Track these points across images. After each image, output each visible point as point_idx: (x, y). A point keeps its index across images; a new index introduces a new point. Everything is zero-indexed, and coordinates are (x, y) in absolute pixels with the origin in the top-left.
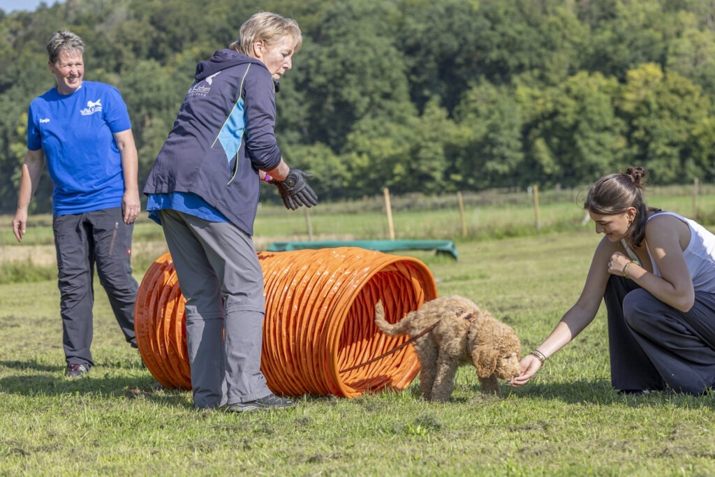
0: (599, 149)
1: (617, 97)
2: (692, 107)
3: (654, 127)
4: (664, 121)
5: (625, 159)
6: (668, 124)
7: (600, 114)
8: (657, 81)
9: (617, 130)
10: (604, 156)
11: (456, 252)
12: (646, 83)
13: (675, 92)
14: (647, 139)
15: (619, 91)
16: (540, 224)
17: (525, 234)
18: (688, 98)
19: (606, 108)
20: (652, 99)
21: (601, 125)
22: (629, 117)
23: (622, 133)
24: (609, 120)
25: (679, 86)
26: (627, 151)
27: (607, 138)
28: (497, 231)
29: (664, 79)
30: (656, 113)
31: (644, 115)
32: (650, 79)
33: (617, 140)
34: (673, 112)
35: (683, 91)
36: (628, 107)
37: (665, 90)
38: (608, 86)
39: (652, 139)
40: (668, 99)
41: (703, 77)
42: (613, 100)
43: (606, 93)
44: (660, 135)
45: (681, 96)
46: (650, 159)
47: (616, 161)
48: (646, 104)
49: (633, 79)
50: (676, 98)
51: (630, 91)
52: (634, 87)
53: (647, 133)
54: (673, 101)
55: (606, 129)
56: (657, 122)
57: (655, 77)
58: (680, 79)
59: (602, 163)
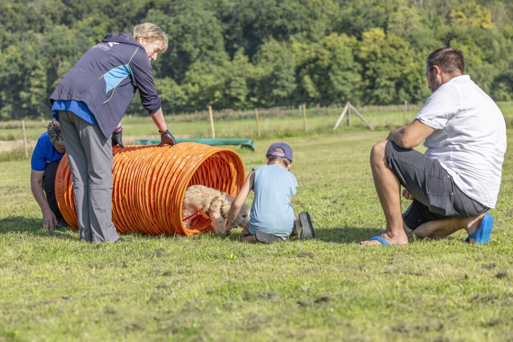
0: (344, 82)
1: (356, 49)
2: (404, 56)
3: (379, 68)
4: (385, 64)
5: (360, 89)
6: (388, 66)
7: (345, 60)
8: (382, 39)
9: (356, 70)
10: (347, 86)
11: (254, 146)
12: (375, 40)
13: (392, 46)
14: (375, 75)
15: (357, 45)
16: (307, 129)
17: (297, 135)
18: (401, 50)
19: (349, 56)
20: (378, 51)
21: (346, 67)
22: (363, 62)
23: (359, 72)
24: (351, 64)
25: (395, 42)
26: (362, 83)
27: (349, 75)
28: (279, 133)
29: (386, 38)
30: (381, 59)
31: (373, 61)
32: (377, 37)
33: (356, 76)
34: (391, 59)
35: (398, 46)
36: (363, 55)
37: (387, 45)
38: (350, 42)
39: (378, 76)
40: (389, 51)
41: (411, 37)
42: (353, 51)
43: (349, 46)
44: (383, 74)
45: (397, 49)
46: (377, 88)
47: (355, 89)
48: (375, 53)
49: (366, 37)
50: (393, 50)
51: (365, 46)
52: (367, 42)
53: (375, 72)
54: (391, 52)
55: (349, 69)
56: (381, 65)
57: (380, 37)
58: (396, 38)
59: (346, 91)
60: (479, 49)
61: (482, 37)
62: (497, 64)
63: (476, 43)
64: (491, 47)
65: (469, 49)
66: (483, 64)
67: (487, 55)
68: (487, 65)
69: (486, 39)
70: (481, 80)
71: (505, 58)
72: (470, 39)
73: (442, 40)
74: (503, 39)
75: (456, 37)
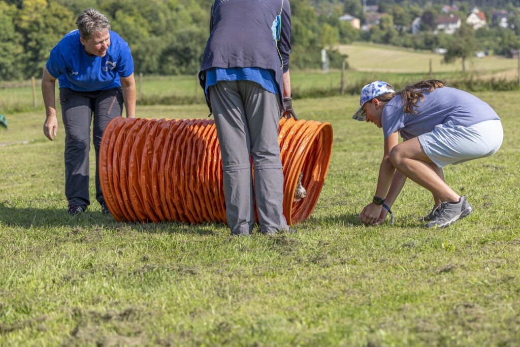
0: (5, 53)
1: (16, 18)
2: (68, 27)
3: (42, 39)
4: (49, 35)
5: (23, 61)
6: (52, 37)
7: (5, 29)
8: (44, 8)
9: (17, 40)
10: (8, 58)
11: (6, 123)
12: (36, 9)
13: (56, 15)
14: (38, 47)
15: (17, 14)
18: (65, 20)
19: (9, 25)
20: (41, 20)
21: (6, 37)
22: (25, 32)
23: (20, 43)
24: (12, 34)
25: (58, 12)
26: (24, 55)
27: (10, 45)
28: (9, 108)
29: (49, 7)
30: (43, 29)
31: (35, 31)
32: (39, 6)
33: (17, 48)
34: (55, 30)
35: (61, 15)
36: (24, 25)
37: (50, 14)
38: (10, 11)
39: (41, 48)
40: (53, 21)
41: (74, 6)
42: (14, 20)
43: (9, 15)
44: (47, 45)
45: (61, 19)
46: (40, 61)
47: (17, 61)
48: (36, 23)
49: (26, 5)
50: (57, 19)
51: (26, 15)
52: (28, 11)
53: (38, 43)
54: (55, 22)
55: (9, 40)
56: (44, 35)
57: (42, 5)
58: (60, 7)
59: (7, 63)
60: (145, 21)
61: (148, 8)
62: (164, 37)
63: (143, 14)
64: (157, 18)
65: (135, 21)
66: (151, 36)
67: (153, 27)
68: (154, 38)
69: (151, 11)
70: (149, 53)
71: (171, 31)
72: (136, 10)
73: (107, 10)
74: (168, 11)
75: (121, 7)
